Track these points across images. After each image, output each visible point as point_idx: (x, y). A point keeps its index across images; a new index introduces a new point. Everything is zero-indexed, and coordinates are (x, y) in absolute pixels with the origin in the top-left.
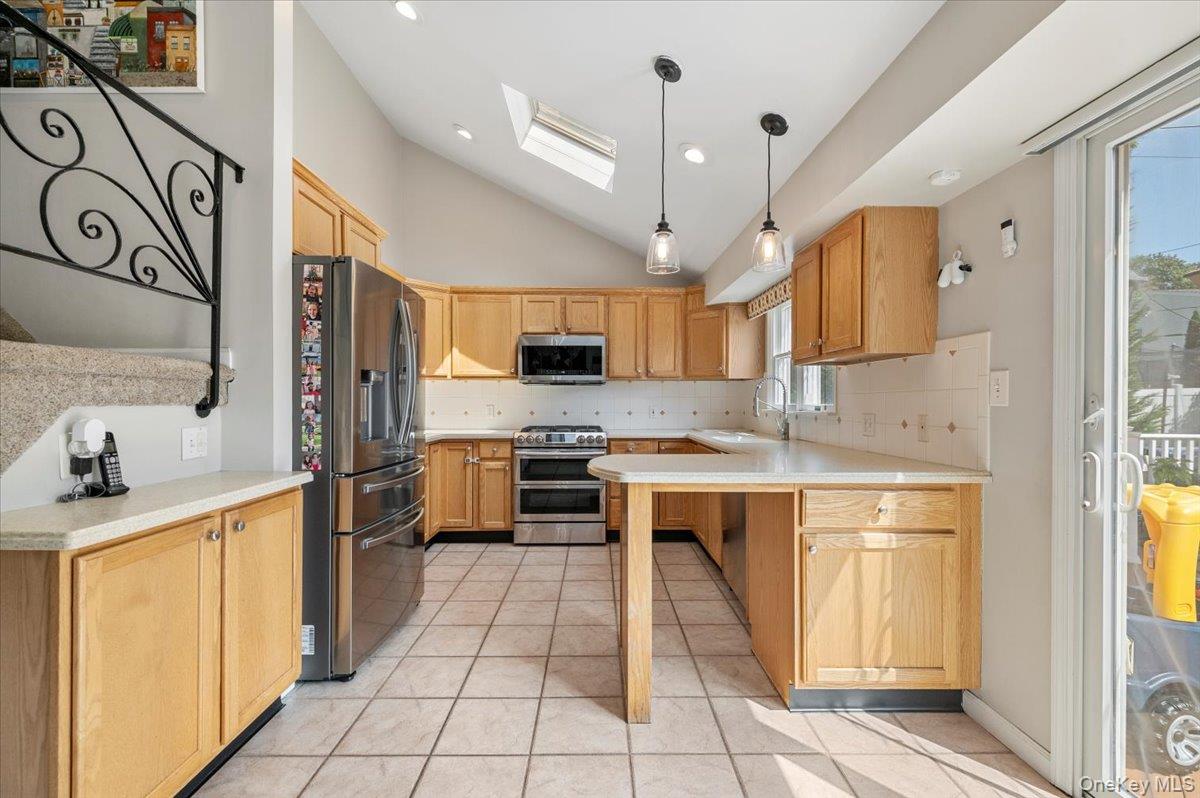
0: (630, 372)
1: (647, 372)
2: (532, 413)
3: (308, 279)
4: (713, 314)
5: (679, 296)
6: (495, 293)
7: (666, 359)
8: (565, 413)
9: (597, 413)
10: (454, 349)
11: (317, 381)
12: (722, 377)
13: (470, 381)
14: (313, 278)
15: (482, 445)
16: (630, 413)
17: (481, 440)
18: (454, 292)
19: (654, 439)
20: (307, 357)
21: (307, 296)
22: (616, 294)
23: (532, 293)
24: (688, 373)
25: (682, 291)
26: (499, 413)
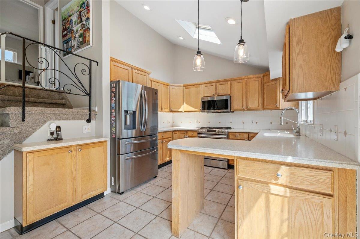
0: (240, 108)
1: (247, 107)
2: (209, 122)
3: (113, 88)
4: (274, 83)
5: (260, 77)
6: (195, 85)
7: (255, 103)
8: (220, 123)
9: (231, 123)
10: (185, 103)
11: (114, 114)
12: (277, 108)
13: (191, 113)
14: (113, 87)
15: (189, 132)
16: (243, 123)
17: (189, 131)
18: (184, 86)
19: (246, 133)
20: (112, 108)
21: (112, 92)
22: (234, 80)
23: (206, 84)
24: (264, 108)
25: (261, 75)
26: (199, 122)
